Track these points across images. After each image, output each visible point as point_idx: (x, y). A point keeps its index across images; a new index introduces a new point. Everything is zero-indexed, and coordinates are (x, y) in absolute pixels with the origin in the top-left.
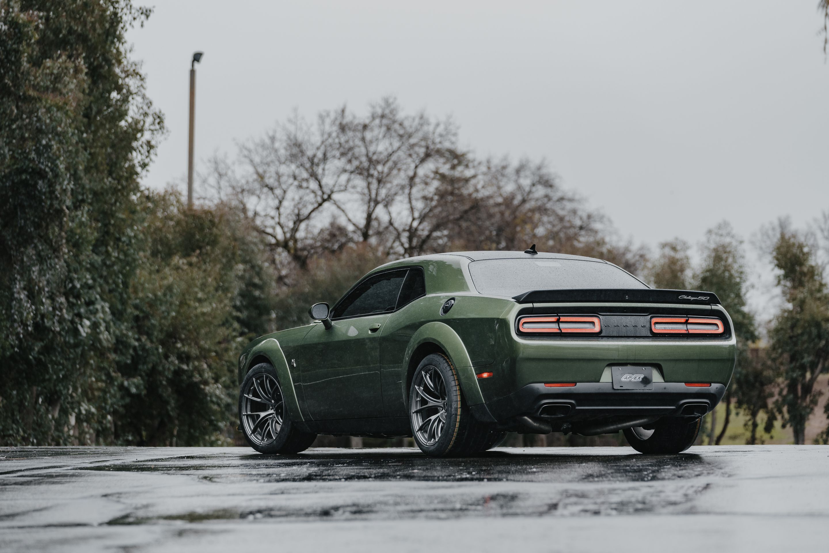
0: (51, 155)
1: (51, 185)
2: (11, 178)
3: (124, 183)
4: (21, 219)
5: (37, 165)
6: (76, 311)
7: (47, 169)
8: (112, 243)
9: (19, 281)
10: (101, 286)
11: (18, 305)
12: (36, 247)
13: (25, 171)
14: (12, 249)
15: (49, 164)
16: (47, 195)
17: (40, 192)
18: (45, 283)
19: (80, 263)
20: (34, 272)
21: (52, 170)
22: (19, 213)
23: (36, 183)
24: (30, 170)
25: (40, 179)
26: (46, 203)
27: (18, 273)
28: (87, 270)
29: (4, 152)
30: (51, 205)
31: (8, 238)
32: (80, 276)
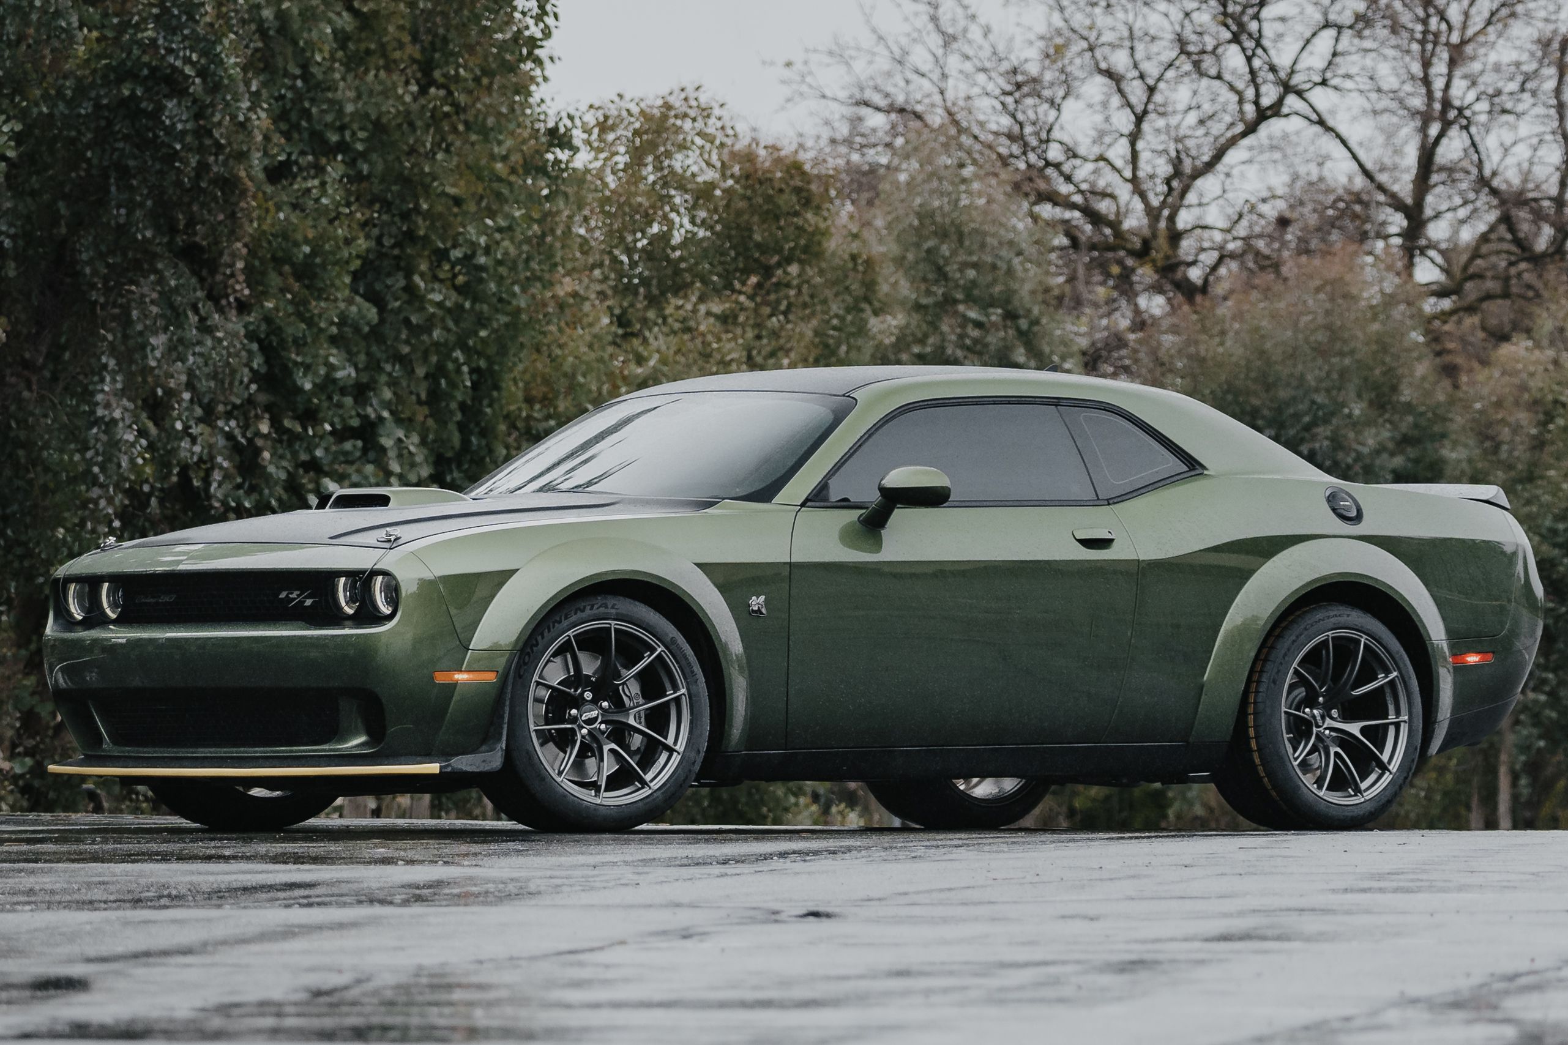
0: (200, 30)
1: (200, 112)
2: (93, 94)
3: (462, 98)
4: (118, 207)
5: (163, 57)
6: (304, 457)
7: (188, 70)
8: (423, 267)
9: (114, 373)
10: (393, 383)
11: (104, 437)
12: (161, 280)
13: (132, 75)
14: (93, 286)
15: (194, 57)
16: (189, 139)
17: (170, 130)
18: (184, 378)
19: (310, 322)
20: (153, 349)
21: (202, 73)
22: (113, 189)
23: (160, 108)
24: (145, 72)
25: (169, 97)
26: (186, 163)
27: (113, 351)
28: (334, 340)
29: (69, 24)
30: (203, 167)
31: (84, 257)
32: (308, 360)
